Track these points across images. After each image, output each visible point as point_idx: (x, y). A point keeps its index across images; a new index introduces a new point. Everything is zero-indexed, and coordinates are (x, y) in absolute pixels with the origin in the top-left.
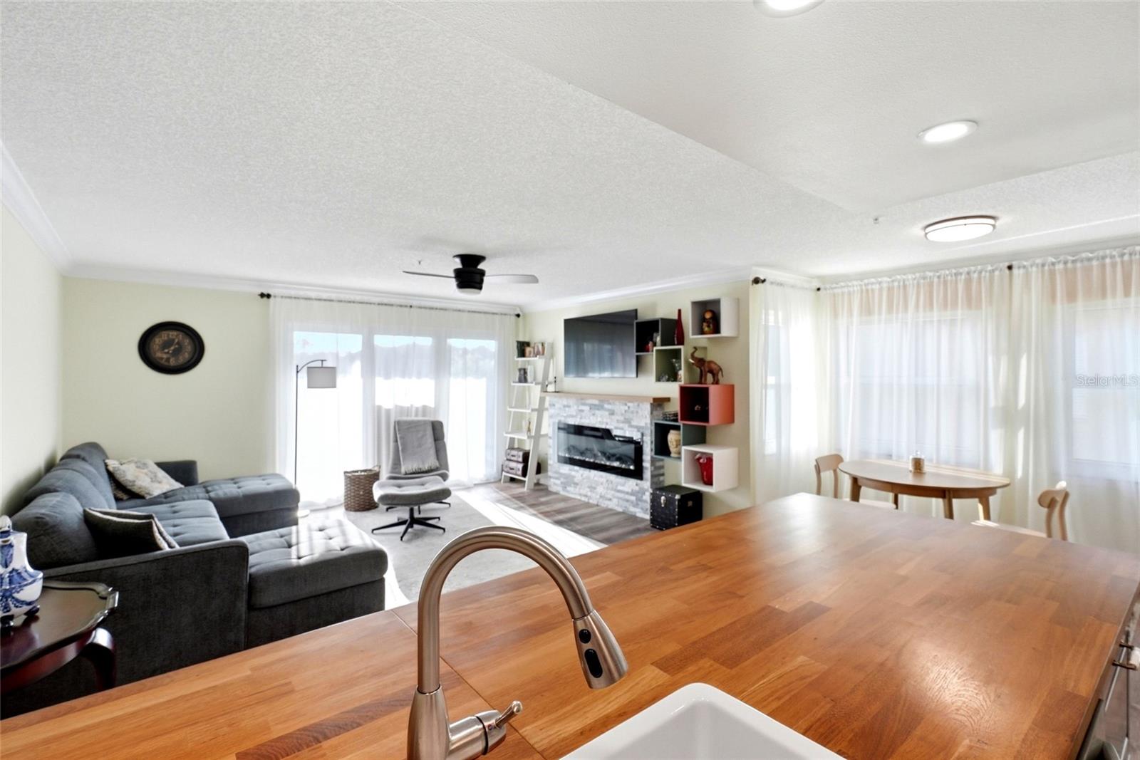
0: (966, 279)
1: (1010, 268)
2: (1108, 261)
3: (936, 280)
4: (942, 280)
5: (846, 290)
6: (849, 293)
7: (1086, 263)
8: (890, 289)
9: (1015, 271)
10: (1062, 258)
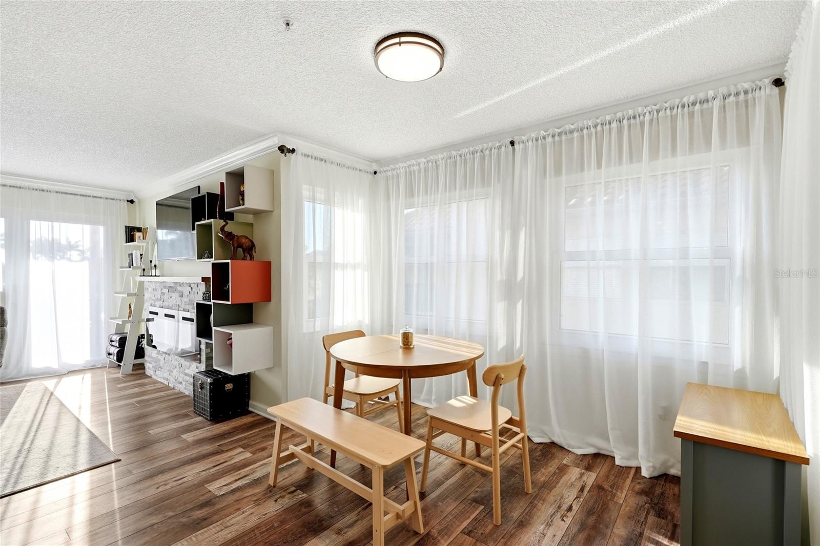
0: (480, 156)
1: (512, 143)
2: (585, 131)
3: (458, 158)
4: (463, 158)
5: (395, 172)
6: (397, 175)
7: (569, 136)
8: (426, 170)
9: (516, 146)
10: (550, 131)
